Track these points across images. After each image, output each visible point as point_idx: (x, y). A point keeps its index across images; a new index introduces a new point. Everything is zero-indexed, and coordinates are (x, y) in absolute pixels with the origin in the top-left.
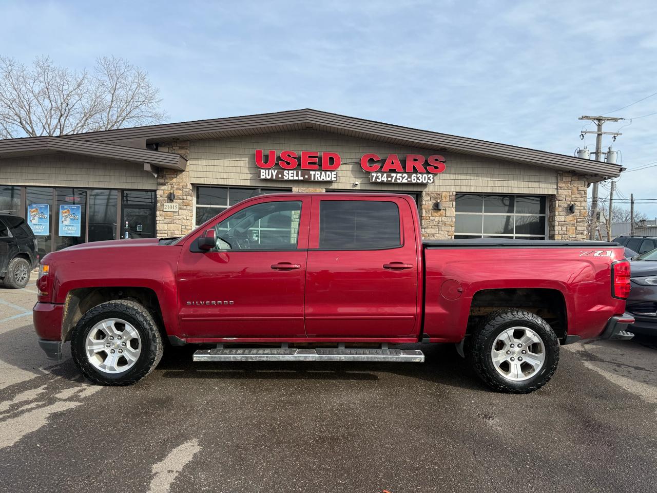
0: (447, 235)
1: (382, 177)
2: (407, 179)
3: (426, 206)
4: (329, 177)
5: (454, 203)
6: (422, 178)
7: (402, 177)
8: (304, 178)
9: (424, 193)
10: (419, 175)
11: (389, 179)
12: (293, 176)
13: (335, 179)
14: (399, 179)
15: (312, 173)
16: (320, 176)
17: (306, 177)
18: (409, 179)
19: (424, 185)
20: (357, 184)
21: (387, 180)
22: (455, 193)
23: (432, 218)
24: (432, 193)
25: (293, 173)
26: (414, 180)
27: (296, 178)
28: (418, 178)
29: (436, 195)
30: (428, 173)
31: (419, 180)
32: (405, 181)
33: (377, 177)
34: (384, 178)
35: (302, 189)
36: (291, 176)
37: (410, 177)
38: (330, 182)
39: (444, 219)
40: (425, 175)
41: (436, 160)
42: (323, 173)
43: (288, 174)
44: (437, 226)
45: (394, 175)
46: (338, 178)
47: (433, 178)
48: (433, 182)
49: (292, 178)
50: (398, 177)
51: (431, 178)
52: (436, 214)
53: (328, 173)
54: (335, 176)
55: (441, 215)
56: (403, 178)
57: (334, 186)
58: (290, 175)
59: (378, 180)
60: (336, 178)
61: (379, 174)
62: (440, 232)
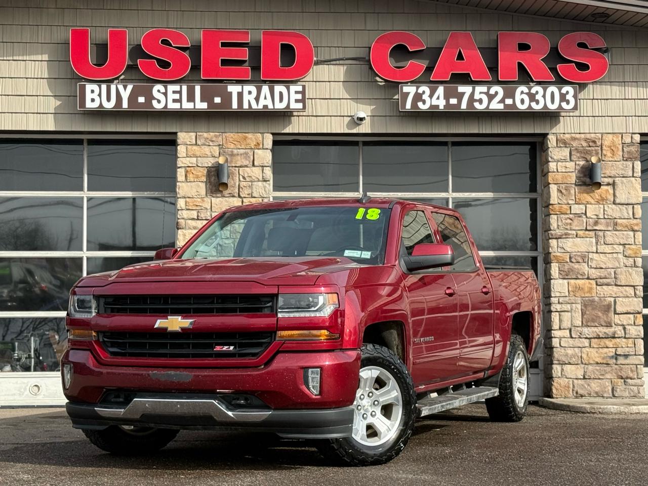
0: (620, 256)
1: (431, 96)
2: (502, 101)
3: (559, 176)
4: (281, 100)
5: (638, 165)
6: (544, 96)
7: (487, 94)
8: (211, 103)
9: (552, 140)
10: (537, 89)
11: (453, 101)
12: (179, 101)
13: (300, 106)
14: (480, 101)
15: (234, 89)
16: (257, 99)
17: (217, 100)
18: (509, 101)
19: (552, 117)
20: (361, 119)
21: (448, 104)
22: (637, 138)
23: (577, 209)
24: (574, 139)
25: (180, 92)
26: (522, 101)
27: (187, 106)
28: (532, 97)
29: (585, 144)
30: (561, 82)
31: (537, 102)
32: (496, 106)
33: (418, 97)
34: (436, 99)
35: (205, 135)
36: (174, 101)
37: (510, 94)
38: (285, 115)
39: (613, 211)
40: (552, 89)
41: (582, 45)
42: (265, 89)
43: (165, 94)
44: (592, 229)
45: (465, 89)
46: (308, 102)
47: (575, 96)
48: (575, 108)
49: (176, 106)
50: (477, 96)
51: (570, 97)
52: (587, 197)
53: (278, 88)
54: (299, 97)
55: (602, 200)
56: (491, 97)
57: (296, 126)
58: (171, 96)
59: (420, 104)
60: (303, 101)
61: (425, 89)
62: (602, 248)
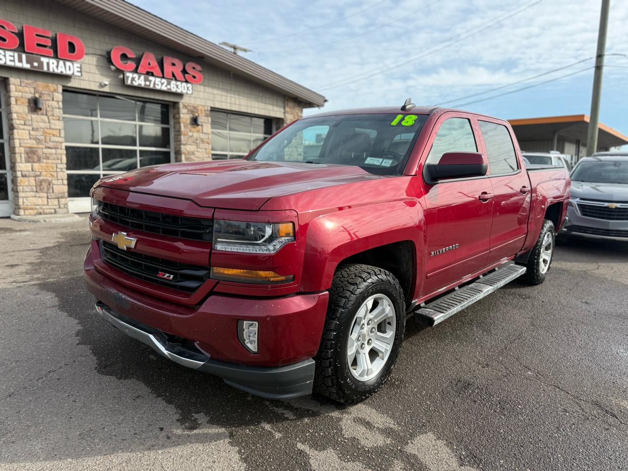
0: (204, 153)
1: (139, 79)
2: (166, 86)
3: (184, 120)
4: (70, 69)
5: (210, 119)
6: (181, 87)
7: (161, 82)
8: (32, 66)
9: (181, 105)
10: (179, 83)
11: (148, 83)
12: (14, 61)
13: (79, 74)
14: (158, 85)
15: (44, 60)
16: (57, 67)
17: (36, 64)
18: (169, 87)
19: (180, 95)
20: (106, 85)
21: (145, 85)
22: (209, 109)
23: (190, 134)
24: (189, 106)
25: (14, 56)
26: (174, 88)
27: (18, 65)
28: (177, 86)
29: (192, 108)
30: (187, 82)
31: (179, 89)
32: (164, 88)
33: (133, 79)
34: (139, 81)
35: (26, 81)
36: (11, 61)
37: (169, 84)
38: (67, 77)
39: (202, 136)
40: (184, 84)
41: (194, 68)
42: (61, 63)
43: (5, 56)
44: (195, 142)
45: (151, 78)
46: (83, 73)
47: (192, 88)
48: (192, 93)
49: (12, 64)
50: (157, 83)
51: (190, 88)
52: (193, 129)
53: (68, 64)
54: (79, 70)
55: (198, 131)
56: (162, 84)
57: (73, 84)
58: (8, 58)
59: (134, 82)
60: (81, 72)
61: (136, 76)
62: (199, 150)
